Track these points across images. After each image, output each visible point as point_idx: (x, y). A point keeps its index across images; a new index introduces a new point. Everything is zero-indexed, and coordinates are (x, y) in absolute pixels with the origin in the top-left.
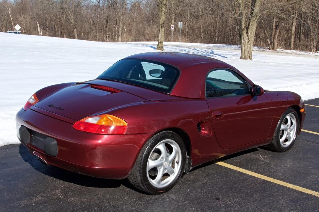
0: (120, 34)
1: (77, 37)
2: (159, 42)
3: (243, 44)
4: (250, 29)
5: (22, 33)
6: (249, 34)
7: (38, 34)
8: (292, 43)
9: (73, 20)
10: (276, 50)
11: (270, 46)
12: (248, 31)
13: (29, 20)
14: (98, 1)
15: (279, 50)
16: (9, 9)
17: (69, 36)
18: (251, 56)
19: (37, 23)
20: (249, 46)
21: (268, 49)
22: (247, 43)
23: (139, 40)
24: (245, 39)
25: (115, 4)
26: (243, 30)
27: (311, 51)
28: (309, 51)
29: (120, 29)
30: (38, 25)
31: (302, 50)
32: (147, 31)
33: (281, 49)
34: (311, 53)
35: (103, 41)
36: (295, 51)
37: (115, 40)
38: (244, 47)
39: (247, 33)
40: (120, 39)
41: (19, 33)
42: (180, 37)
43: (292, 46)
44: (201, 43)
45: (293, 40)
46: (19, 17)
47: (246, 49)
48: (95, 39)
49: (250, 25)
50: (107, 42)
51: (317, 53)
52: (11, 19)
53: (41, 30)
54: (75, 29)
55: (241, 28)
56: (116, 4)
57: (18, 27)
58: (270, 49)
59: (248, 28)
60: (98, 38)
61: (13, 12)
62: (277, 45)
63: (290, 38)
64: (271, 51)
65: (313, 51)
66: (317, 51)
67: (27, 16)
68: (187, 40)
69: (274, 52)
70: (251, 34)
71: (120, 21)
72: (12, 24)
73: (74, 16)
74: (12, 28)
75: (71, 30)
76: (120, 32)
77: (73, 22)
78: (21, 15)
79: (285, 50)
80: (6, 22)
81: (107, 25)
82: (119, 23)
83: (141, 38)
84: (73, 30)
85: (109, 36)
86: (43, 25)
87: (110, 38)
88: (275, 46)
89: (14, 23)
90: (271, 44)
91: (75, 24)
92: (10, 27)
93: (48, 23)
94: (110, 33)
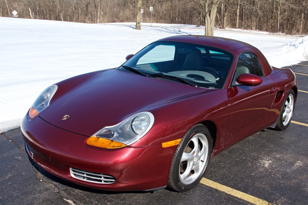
0: (99, 16)
1: (63, 19)
2: (137, 22)
3: (207, 24)
4: (212, 12)
5: (19, 17)
6: (212, 16)
7: (30, 18)
8: (237, 23)
9: (59, 6)
10: (225, 29)
12: (211, 15)
13: (22, 6)
15: (228, 29)
17: (56, 19)
18: (213, 34)
19: (29, 8)
20: (211, 26)
21: (219, 28)
22: (210, 24)
23: (114, 22)
24: (208, 20)
26: (207, 13)
27: (252, 29)
28: (250, 30)
29: (99, 13)
30: (30, 10)
32: (121, 14)
33: (229, 28)
34: (252, 31)
35: (84, 23)
36: (240, 30)
37: (94, 22)
38: (208, 26)
39: (210, 15)
40: (98, 21)
41: (16, 17)
42: (147, 19)
43: (237, 26)
44: (165, 23)
45: (238, 20)
46: (13, 4)
47: (209, 29)
48: (77, 21)
49: (212, 9)
50: (88, 23)
51: (257, 31)
52: (7, 6)
53: (32, 14)
54: (61, 13)
55: (205, 12)
57: (15, 13)
58: (220, 28)
59: (210, 12)
60: (80, 20)
63: (235, 20)
64: (221, 29)
66: (256, 29)
67: (20, 4)
68: (153, 20)
69: (224, 30)
70: (213, 17)
71: (98, 6)
72: (8, 10)
73: (59, 3)
74: (8, 13)
75: (58, 14)
76: (98, 15)
77: (59, 8)
78: (15, 2)
79: (232, 29)
80: (2, 8)
81: (87, 9)
82: (98, 8)
83: (116, 19)
84: (59, 14)
85: (89, 18)
86: (34, 10)
87: (90, 20)
88: (225, 25)
89: (9, 10)
90: (221, 24)
91: (61, 9)
92: (6, 12)
93: (38, 8)
94: (90, 16)
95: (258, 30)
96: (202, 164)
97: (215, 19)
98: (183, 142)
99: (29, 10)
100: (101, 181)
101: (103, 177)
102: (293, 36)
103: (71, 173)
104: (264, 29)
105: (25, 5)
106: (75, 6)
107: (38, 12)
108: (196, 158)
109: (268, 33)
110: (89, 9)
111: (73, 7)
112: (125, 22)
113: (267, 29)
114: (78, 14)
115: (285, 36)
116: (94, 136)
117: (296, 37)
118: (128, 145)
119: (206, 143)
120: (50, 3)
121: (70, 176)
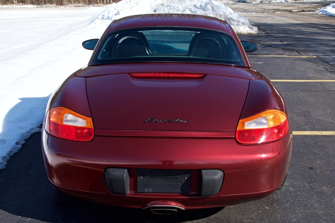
28: (11, 4)
34: (14, 5)
66: (18, 3)
95: (21, 4)
102: (66, 7)
104: (29, 2)
109: (35, 6)
115: (56, 7)
117: (69, 7)
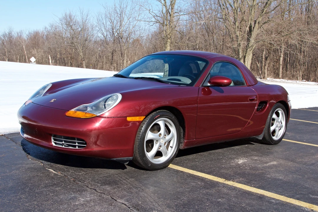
0: (125, 65)
1: (85, 67)
6: (246, 62)
7: (49, 64)
8: (281, 72)
9: (82, 53)
10: (267, 79)
11: (261, 75)
12: (245, 60)
13: (42, 53)
14: (104, 37)
15: (270, 79)
16: (23, 43)
21: (260, 78)
23: (143, 72)
25: (121, 40)
26: (241, 59)
28: (295, 80)
29: (125, 61)
30: (50, 58)
31: (290, 79)
33: (271, 78)
34: (298, 81)
36: (283, 80)
43: (280, 76)
45: (281, 70)
46: (32, 51)
49: (247, 54)
51: (303, 81)
52: (25, 52)
53: (52, 62)
54: (84, 62)
55: (239, 57)
56: (122, 38)
59: (245, 57)
60: (104, 68)
61: (27, 46)
62: (268, 74)
63: (278, 69)
64: (262, 80)
65: (299, 79)
66: (302, 80)
67: (39, 50)
69: (265, 81)
70: (248, 63)
71: (125, 54)
72: (26, 57)
73: (82, 50)
74: (25, 61)
75: (80, 63)
76: (124, 63)
77: (82, 55)
78: (34, 49)
79: (274, 79)
80: (20, 55)
81: (112, 57)
82: (124, 56)
83: (144, 70)
84: (82, 62)
85: (115, 67)
86: (54, 58)
87: (116, 69)
88: (266, 75)
89: (28, 56)
90: (262, 74)
91: (84, 57)
92: (23, 60)
93: (58, 56)
94: (115, 65)
95: (305, 80)
96: (171, 150)
97: (250, 65)
98: (148, 121)
99: (48, 57)
100: (75, 146)
101: (77, 143)
103: (52, 142)
104: (312, 80)
105: (45, 52)
106: (99, 54)
107: (59, 61)
108: (163, 140)
110: (115, 57)
111: (97, 56)
112: (155, 72)
113: (315, 79)
114: (103, 62)
116: (73, 110)
118: (98, 115)
119: (173, 129)
120: (72, 50)
121: (51, 144)
